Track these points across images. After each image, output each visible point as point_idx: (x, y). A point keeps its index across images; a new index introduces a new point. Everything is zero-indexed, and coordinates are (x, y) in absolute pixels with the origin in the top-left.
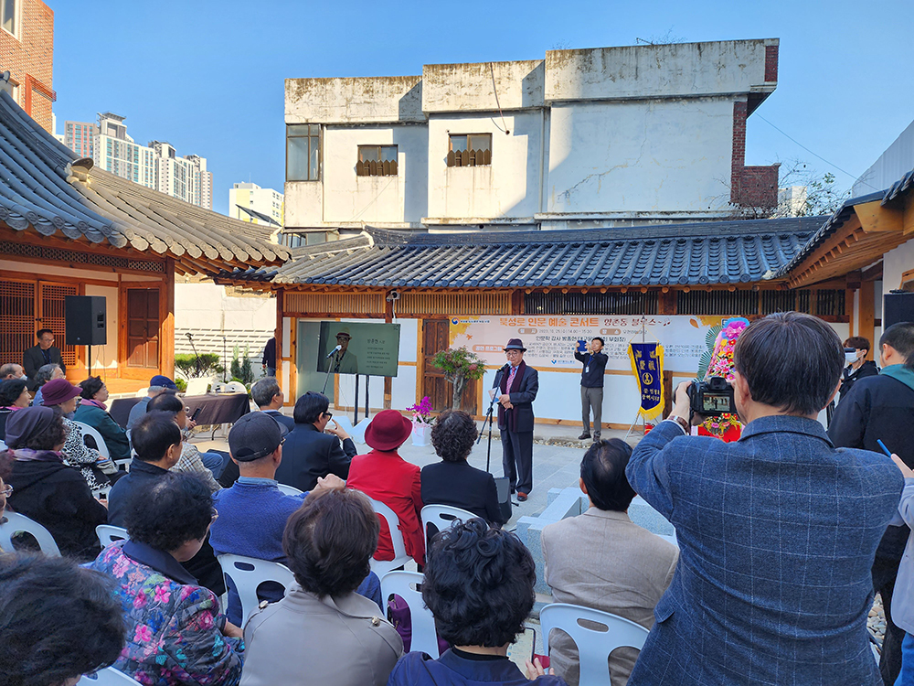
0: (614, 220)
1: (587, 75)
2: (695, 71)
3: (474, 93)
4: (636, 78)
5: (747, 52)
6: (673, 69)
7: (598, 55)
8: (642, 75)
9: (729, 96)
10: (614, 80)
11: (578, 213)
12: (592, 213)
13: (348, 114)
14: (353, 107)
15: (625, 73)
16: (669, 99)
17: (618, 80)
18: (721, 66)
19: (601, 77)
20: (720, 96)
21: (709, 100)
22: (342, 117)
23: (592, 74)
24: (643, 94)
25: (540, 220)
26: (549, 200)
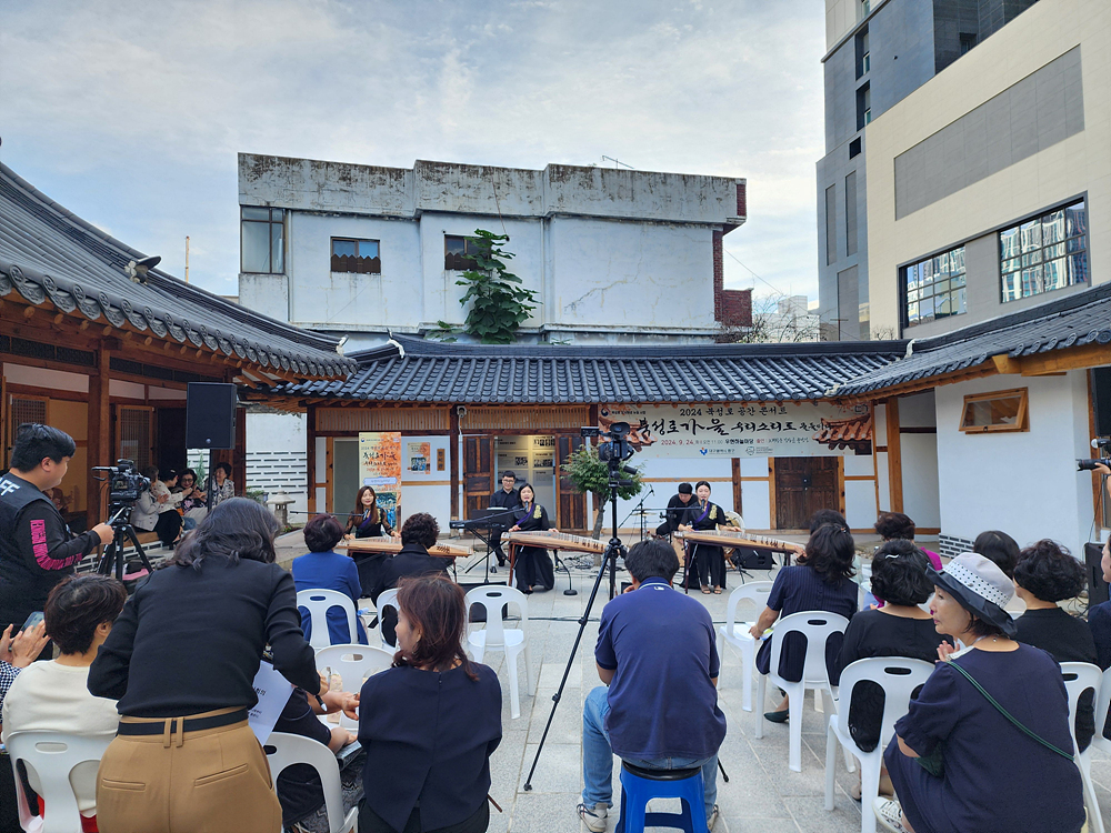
0: (617, 333)
1: (588, 192)
2: (681, 199)
3: (474, 196)
4: (633, 199)
5: (723, 188)
6: (663, 194)
7: (597, 174)
8: (637, 197)
9: (709, 224)
10: (612, 199)
13: (321, 201)
14: (326, 194)
15: (623, 193)
16: (659, 222)
17: (617, 200)
18: (702, 198)
19: (601, 195)
20: (702, 224)
21: (693, 227)
22: (312, 203)
23: (594, 192)
24: (638, 216)
25: (549, 331)
26: (557, 311)
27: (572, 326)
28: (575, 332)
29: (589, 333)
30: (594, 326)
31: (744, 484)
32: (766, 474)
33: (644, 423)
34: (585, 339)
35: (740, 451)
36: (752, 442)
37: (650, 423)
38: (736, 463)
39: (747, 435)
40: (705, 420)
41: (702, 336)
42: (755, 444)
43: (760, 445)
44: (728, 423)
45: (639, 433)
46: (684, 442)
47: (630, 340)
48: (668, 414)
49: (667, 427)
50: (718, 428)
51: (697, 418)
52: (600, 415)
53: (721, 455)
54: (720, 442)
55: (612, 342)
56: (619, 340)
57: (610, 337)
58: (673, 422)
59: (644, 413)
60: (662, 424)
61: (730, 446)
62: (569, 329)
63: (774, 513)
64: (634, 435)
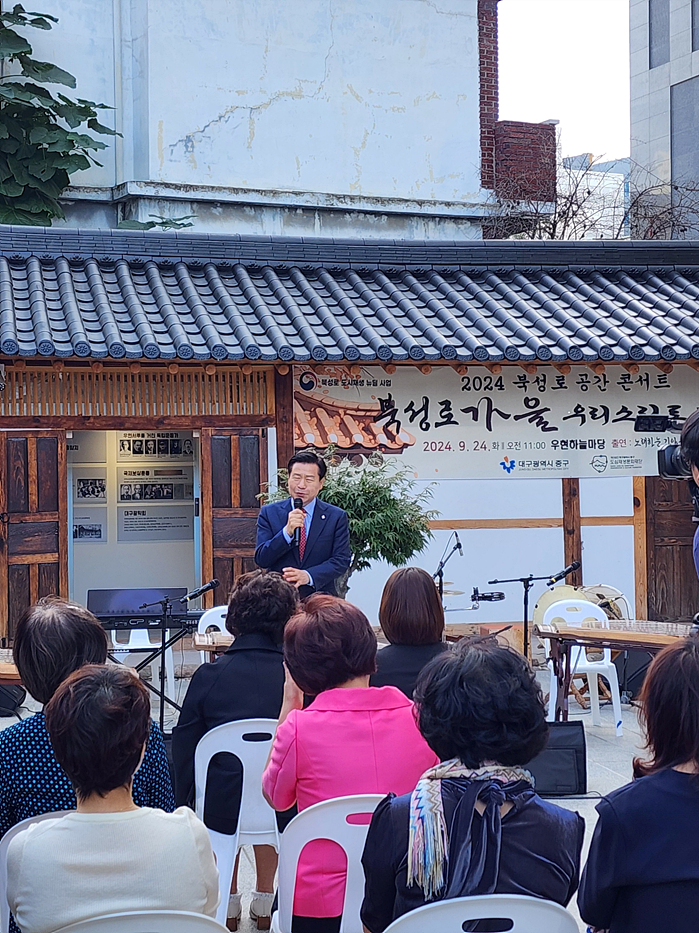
0: (283, 207)
11: (220, 189)
12: (246, 191)
25: (137, 198)
26: (153, 153)
27: (188, 187)
28: (192, 201)
29: (224, 204)
30: (236, 190)
31: (587, 533)
32: (628, 510)
33: (387, 405)
34: (214, 217)
35: (579, 464)
36: (602, 446)
37: (400, 405)
38: (571, 489)
39: (593, 429)
40: (511, 401)
41: (456, 219)
42: (609, 449)
43: (619, 451)
44: (557, 406)
45: (377, 427)
46: (470, 445)
47: (310, 224)
48: (438, 387)
49: (434, 416)
50: (537, 417)
51: (495, 394)
52: (296, 386)
53: (541, 472)
54: (541, 445)
55: (272, 228)
56: (287, 223)
57: (267, 216)
58: (447, 404)
59: (388, 383)
60: (425, 408)
61: (560, 453)
62: (181, 194)
63: (643, 589)
64: (367, 430)
